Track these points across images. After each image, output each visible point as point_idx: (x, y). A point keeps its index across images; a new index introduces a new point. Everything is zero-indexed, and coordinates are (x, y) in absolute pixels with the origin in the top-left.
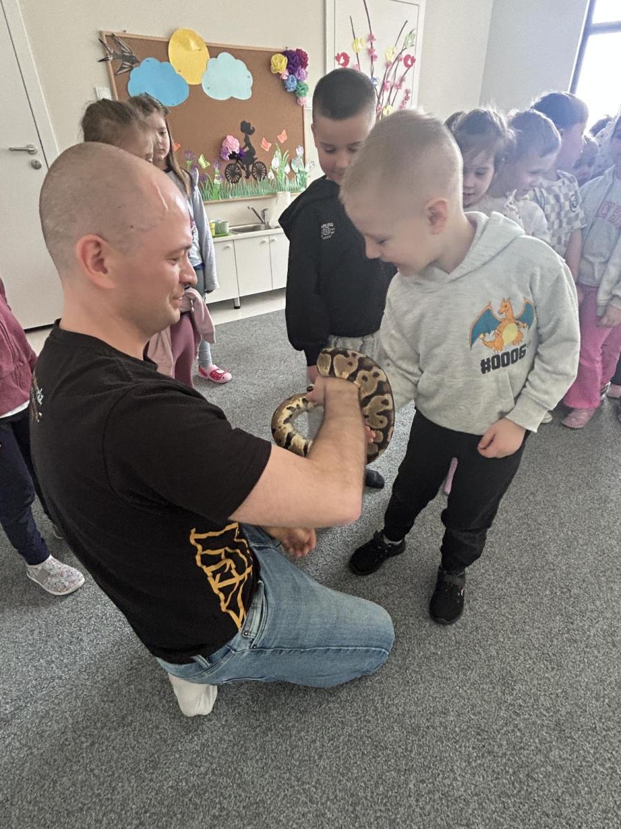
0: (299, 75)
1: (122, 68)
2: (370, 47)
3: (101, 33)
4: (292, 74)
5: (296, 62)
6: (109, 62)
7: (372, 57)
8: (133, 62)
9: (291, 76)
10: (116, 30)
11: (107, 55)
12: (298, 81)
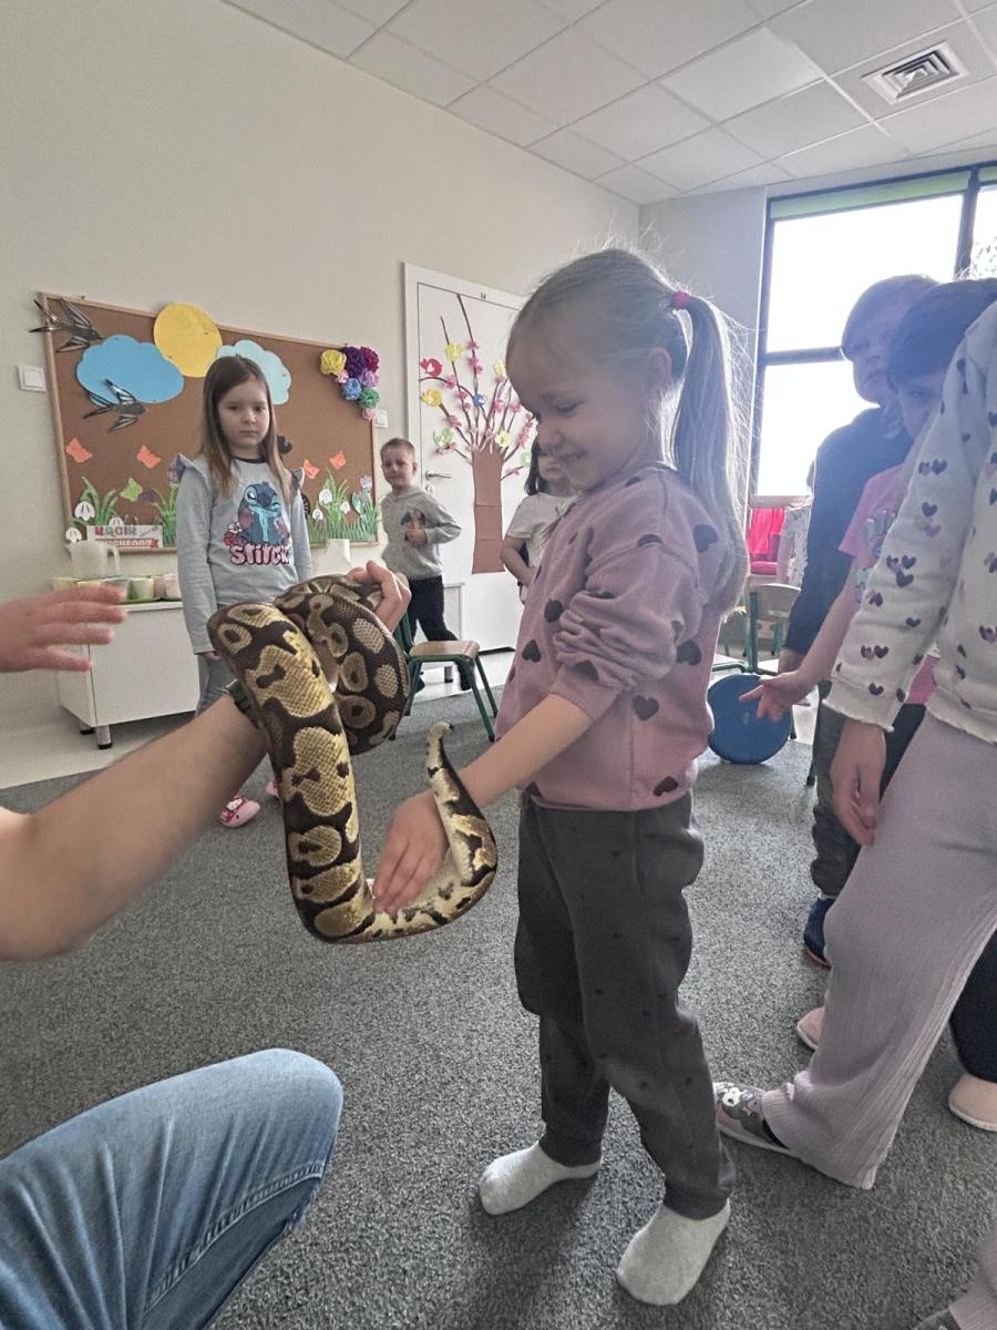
0: (365, 379)
1: (68, 344)
2: (471, 356)
3: (40, 295)
4: (354, 377)
5: (359, 361)
6: (49, 334)
7: (475, 369)
8: (92, 337)
9: (352, 380)
10: (69, 293)
11: (46, 323)
12: (363, 387)
